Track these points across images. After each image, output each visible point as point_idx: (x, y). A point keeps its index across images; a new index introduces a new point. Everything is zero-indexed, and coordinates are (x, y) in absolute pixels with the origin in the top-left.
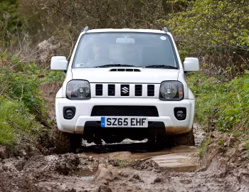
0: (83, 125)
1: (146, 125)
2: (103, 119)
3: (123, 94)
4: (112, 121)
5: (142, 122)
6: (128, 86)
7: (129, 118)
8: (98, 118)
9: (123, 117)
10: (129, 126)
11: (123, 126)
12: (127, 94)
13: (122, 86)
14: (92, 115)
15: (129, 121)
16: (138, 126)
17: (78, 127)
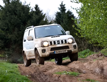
0: (49, 54)
1: (67, 52)
2: (55, 51)
3: (58, 44)
4: (57, 52)
5: (66, 51)
6: (59, 41)
7: (62, 50)
8: (53, 51)
9: (60, 50)
10: (62, 52)
11: (61, 53)
12: (59, 43)
13: (58, 41)
14: (51, 51)
15: (62, 51)
16: (65, 52)
17: (48, 55)
